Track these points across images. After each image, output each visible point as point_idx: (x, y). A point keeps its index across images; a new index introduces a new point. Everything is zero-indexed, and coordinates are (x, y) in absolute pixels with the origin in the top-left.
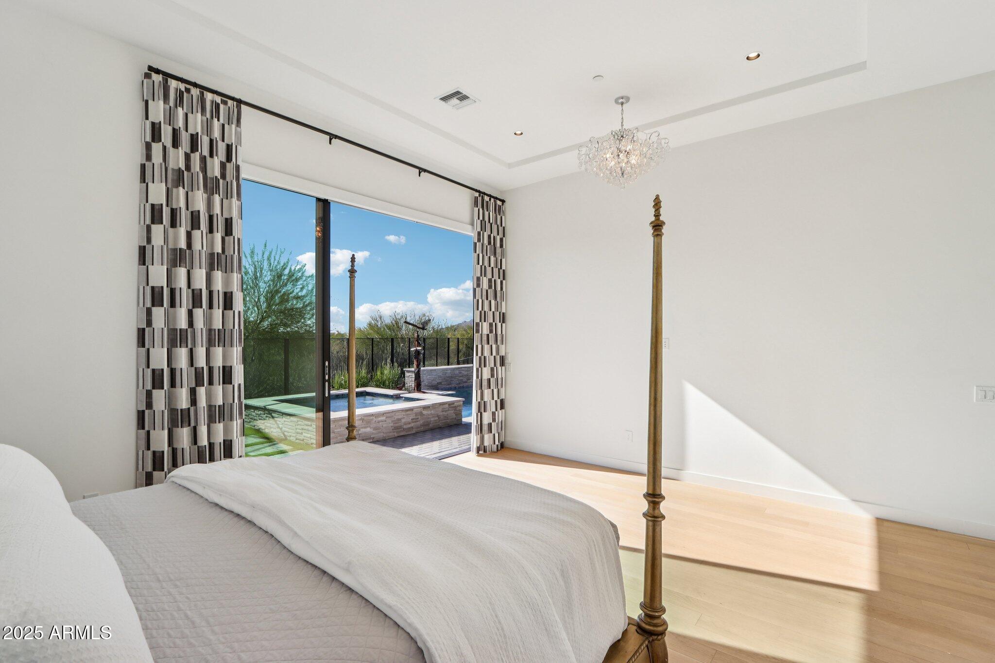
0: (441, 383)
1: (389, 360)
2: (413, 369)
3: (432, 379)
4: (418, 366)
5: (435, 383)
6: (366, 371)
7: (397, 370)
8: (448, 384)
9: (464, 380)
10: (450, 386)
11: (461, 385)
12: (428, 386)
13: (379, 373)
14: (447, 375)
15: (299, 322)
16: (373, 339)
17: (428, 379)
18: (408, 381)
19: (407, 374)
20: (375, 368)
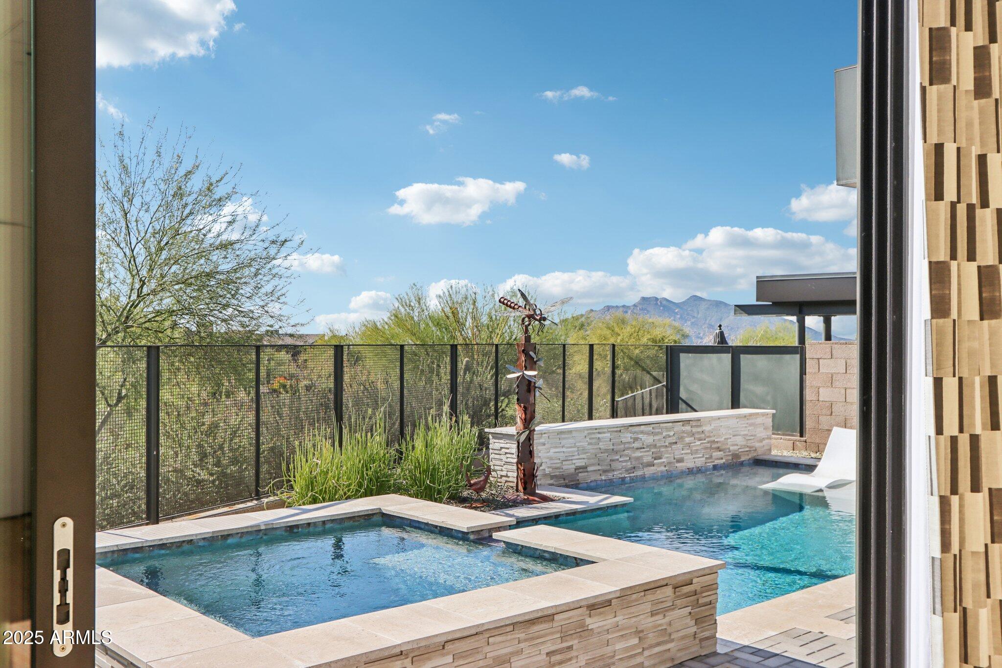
0: (584, 468)
1: (446, 408)
2: (511, 430)
3: (562, 456)
4: (529, 421)
5: (569, 467)
6: (384, 436)
7: (469, 432)
8: (605, 471)
9: (645, 460)
10: (610, 475)
11: (639, 473)
12: (552, 477)
13: (419, 444)
14: (602, 446)
15: (226, 306)
16: (402, 346)
17: (551, 459)
18: (498, 463)
19: (494, 444)
20: (408, 429)
